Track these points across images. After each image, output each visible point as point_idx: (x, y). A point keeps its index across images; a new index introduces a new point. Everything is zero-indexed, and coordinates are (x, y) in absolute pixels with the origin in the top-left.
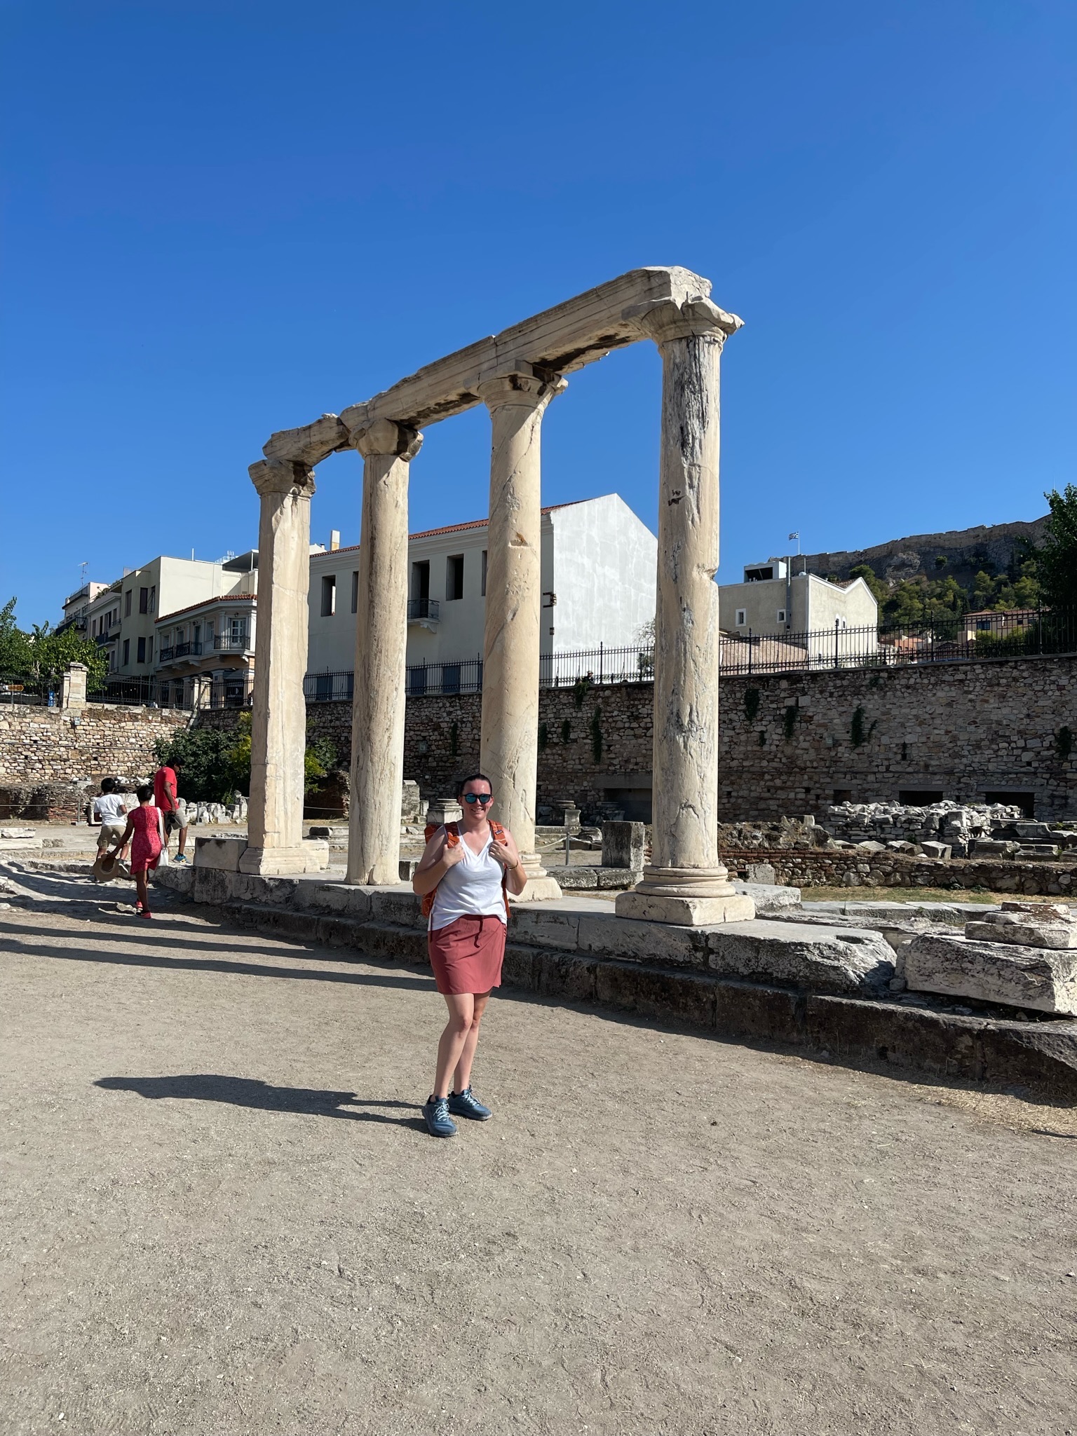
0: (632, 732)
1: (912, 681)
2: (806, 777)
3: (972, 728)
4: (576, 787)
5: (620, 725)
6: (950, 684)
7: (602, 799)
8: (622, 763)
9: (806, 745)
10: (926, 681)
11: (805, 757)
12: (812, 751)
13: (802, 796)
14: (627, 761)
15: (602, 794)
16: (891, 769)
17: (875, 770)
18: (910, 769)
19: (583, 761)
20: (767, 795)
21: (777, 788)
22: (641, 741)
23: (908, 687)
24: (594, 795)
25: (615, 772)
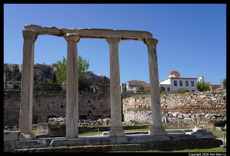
6: (57, 96)
16: (46, 111)
17: (43, 112)
18: (50, 112)
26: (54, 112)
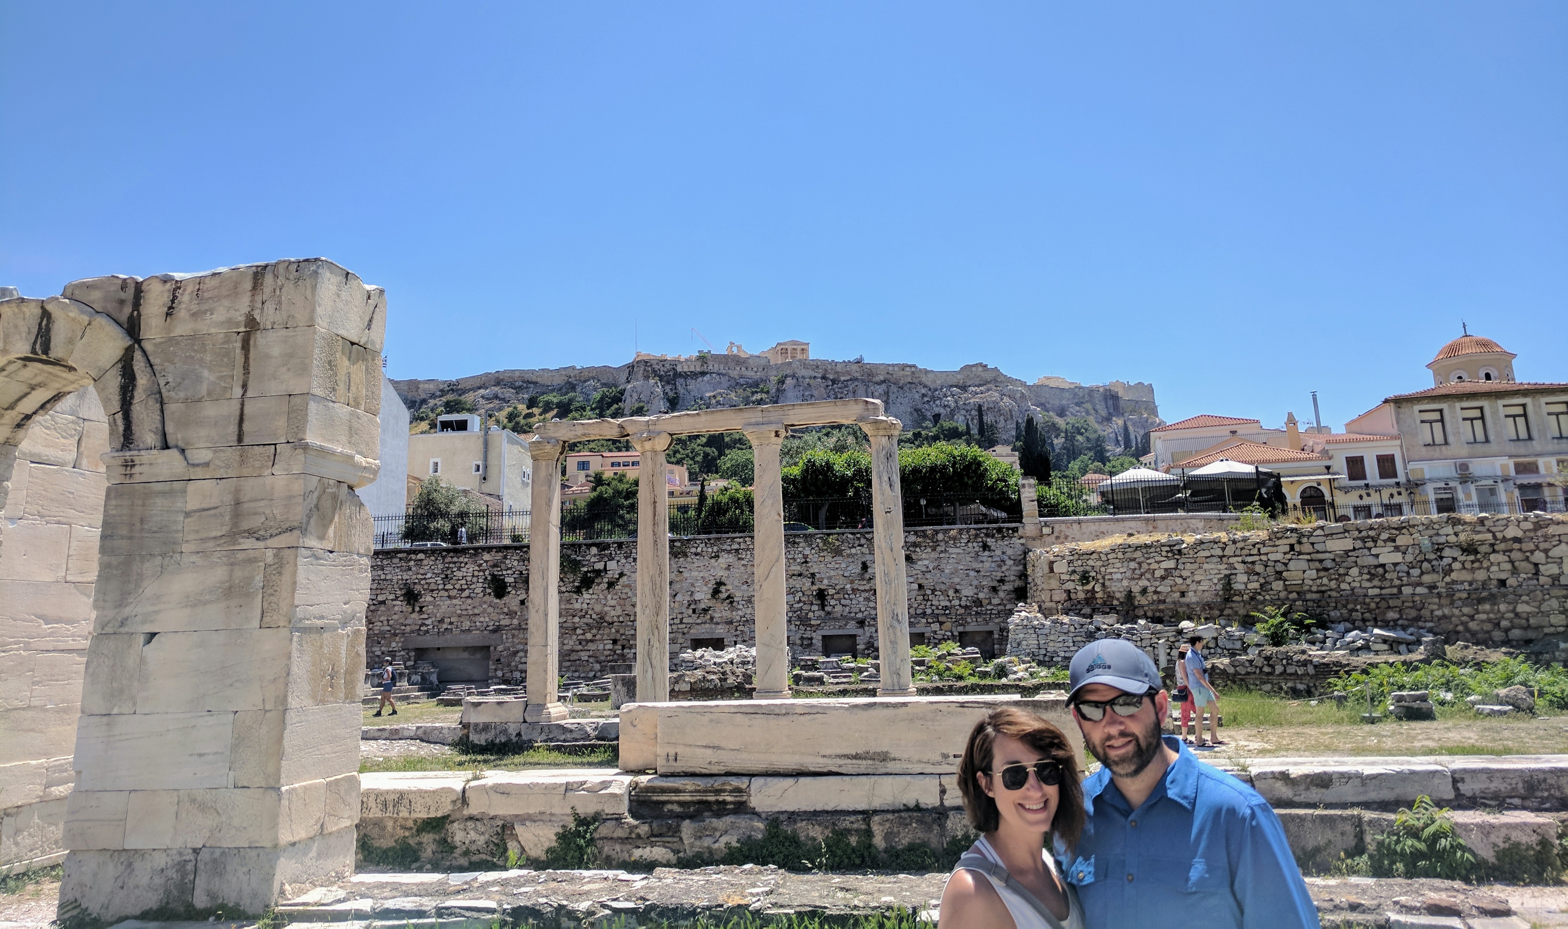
0: (446, 594)
1: (699, 550)
2: (613, 630)
3: (745, 586)
4: (383, 649)
5: (433, 587)
6: (729, 552)
7: (412, 658)
8: (435, 624)
9: (613, 603)
10: (710, 550)
11: (613, 613)
12: (618, 608)
13: (610, 647)
14: (441, 621)
15: (412, 654)
18: (699, 621)
19: (391, 622)
20: (580, 647)
21: (588, 641)
22: (455, 601)
23: (696, 554)
25: (427, 632)
26: (717, 623)
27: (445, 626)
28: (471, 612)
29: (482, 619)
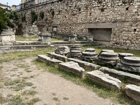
0: (98, 8)
4: (80, 28)
5: (94, 5)
7: (87, 32)
8: (94, 19)
14: (96, 19)
15: (87, 30)
24: (85, 30)
25: (92, 23)
27: (97, 20)
28: (106, 15)
29: (110, 17)
